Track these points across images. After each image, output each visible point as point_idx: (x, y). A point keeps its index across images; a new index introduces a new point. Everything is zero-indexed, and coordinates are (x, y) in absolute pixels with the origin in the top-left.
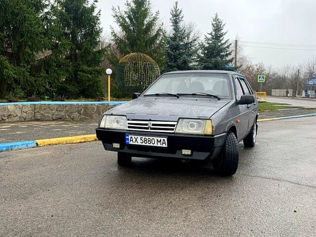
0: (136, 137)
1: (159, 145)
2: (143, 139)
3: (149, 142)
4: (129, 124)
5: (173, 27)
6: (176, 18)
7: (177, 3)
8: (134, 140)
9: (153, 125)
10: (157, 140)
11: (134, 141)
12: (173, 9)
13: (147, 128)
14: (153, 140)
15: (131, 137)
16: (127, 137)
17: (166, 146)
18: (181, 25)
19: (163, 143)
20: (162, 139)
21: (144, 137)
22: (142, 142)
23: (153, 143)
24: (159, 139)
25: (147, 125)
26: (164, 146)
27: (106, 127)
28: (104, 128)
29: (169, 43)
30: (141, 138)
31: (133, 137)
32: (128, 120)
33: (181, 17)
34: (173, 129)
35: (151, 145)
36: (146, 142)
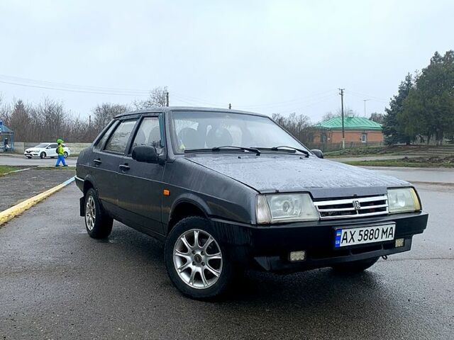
0: (353, 231)
1: (384, 238)
2: (363, 233)
3: (371, 237)
8: (349, 237)
9: (362, 204)
10: (383, 231)
11: (349, 240)
13: (354, 212)
14: (377, 232)
15: (345, 233)
16: (338, 234)
17: (393, 238)
20: (389, 227)
21: (365, 229)
22: (360, 238)
23: (377, 236)
24: (385, 229)
26: (390, 238)
30: (360, 231)
31: (348, 231)
32: (314, 200)
36: (366, 237)
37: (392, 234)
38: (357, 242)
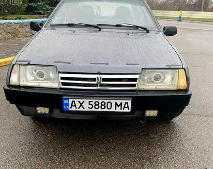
0: (81, 101)
1: (118, 110)
2: (93, 104)
3: (103, 107)
4: (62, 78)
8: (78, 105)
9: (104, 80)
10: (116, 104)
11: (78, 107)
13: (96, 85)
14: (109, 104)
15: (73, 101)
16: (65, 102)
17: (129, 111)
19: (124, 107)
20: (124, 102)
21: (94, 101)
22: (91, 106)
23: (109, 107)
24: (119, 102)
25: (94, 80)
26: (126, 110)
27: (22, 84)
28: (19, 87)
30: (89, 102)
31: (76, 101)
32: (59, 72)
34: (134, 85)
35: (106, 110)
36: (97, 107)
37: (128, 107)
38: (87, 109)
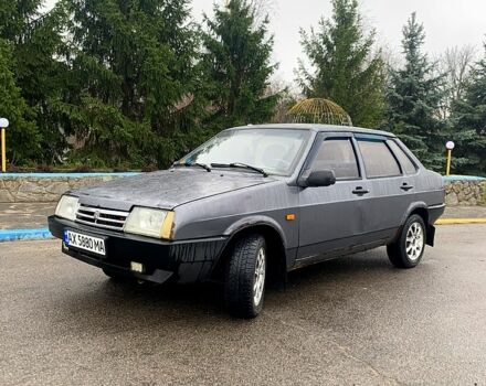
0: (74, 234)
1: (97, 251)
2: (81, 239)
4: (78, 210)
5: (405, 55)
6: (412, 39)
7: (414, 15)
9: (102, 215)
10: (95, 242)
12: (407, 24)
13: (93, 220)
14: (91, 242)
16: (66, 233)
17: (104, 254)
18: (421, 50)
19: (101, 248)
20: (100, 240)
21: (81, 235)
25: (92, 214)
29: (396, 81)
31: (71, 233)
32: (82, 205)
33: (420, 36)
34: (121, 225)
35: (89, 249)
